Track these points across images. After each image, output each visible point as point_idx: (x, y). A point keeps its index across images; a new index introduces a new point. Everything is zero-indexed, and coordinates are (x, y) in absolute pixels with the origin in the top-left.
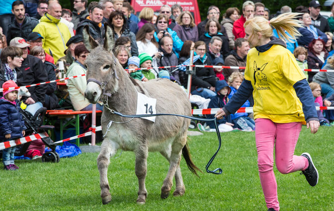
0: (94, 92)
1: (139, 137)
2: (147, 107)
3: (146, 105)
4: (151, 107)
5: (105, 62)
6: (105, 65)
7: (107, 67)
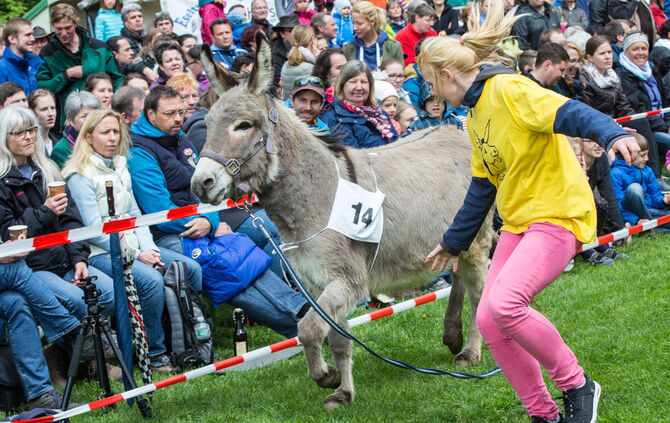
0: (205, 179)
1: (334, 269)
2: (358, 212)
3: (358, 208)
4: (370, 211)
5: (240, 115)
6: (238, 122)
7: (243, 126)
